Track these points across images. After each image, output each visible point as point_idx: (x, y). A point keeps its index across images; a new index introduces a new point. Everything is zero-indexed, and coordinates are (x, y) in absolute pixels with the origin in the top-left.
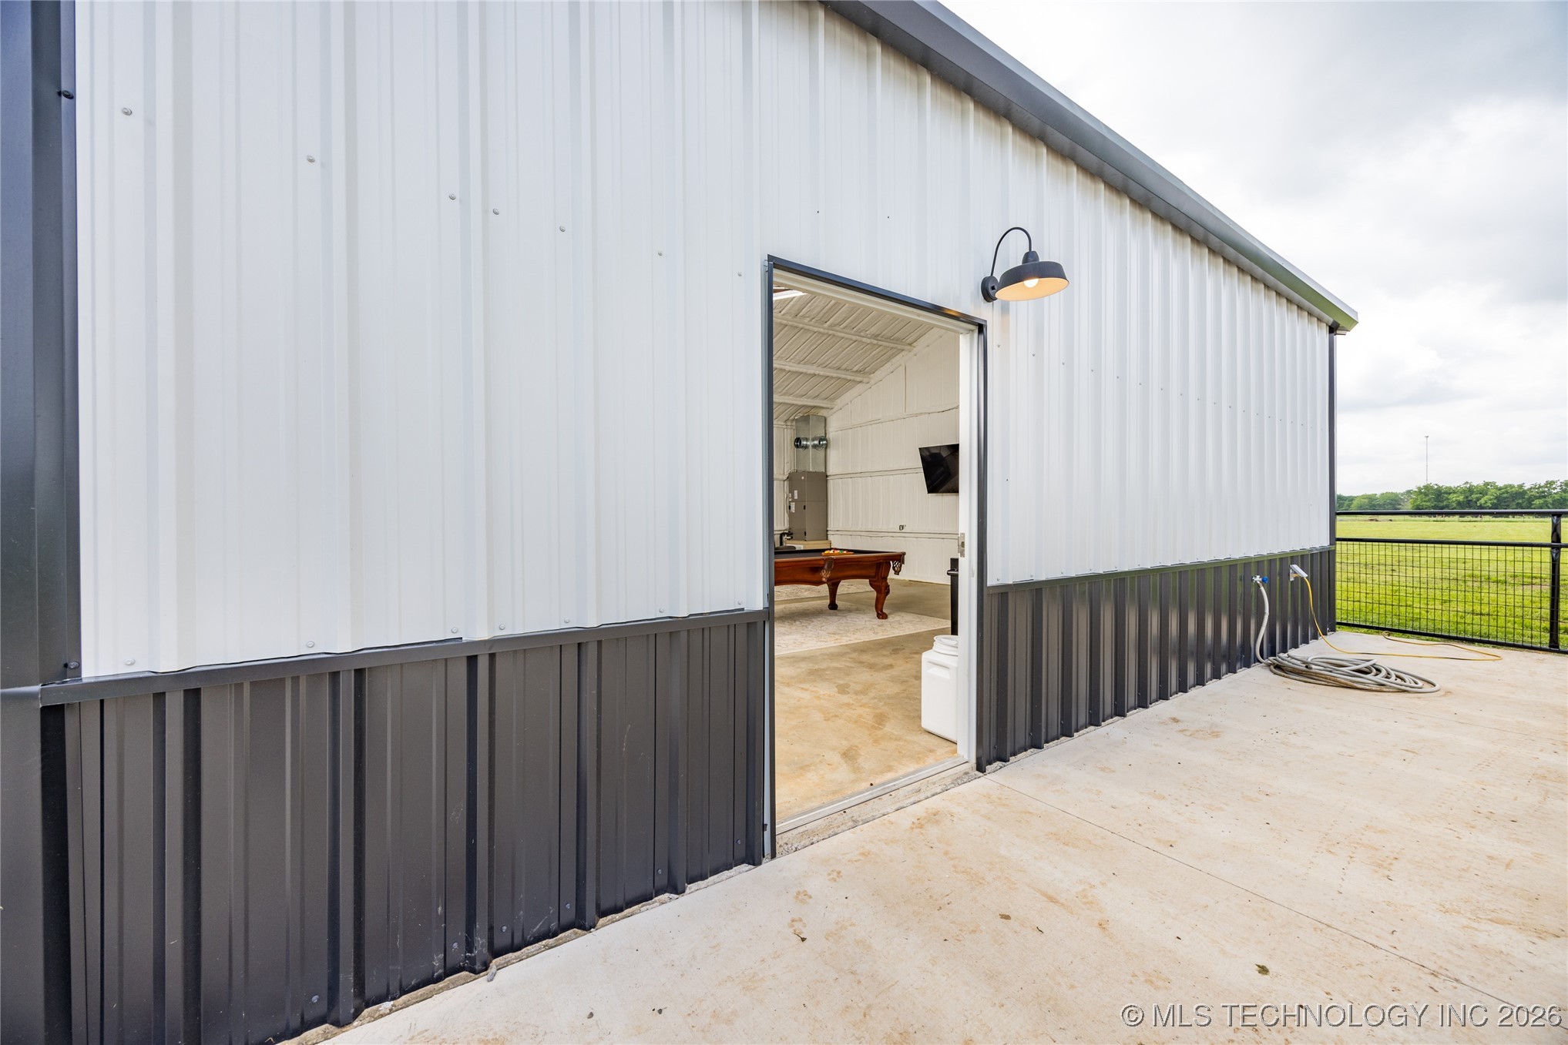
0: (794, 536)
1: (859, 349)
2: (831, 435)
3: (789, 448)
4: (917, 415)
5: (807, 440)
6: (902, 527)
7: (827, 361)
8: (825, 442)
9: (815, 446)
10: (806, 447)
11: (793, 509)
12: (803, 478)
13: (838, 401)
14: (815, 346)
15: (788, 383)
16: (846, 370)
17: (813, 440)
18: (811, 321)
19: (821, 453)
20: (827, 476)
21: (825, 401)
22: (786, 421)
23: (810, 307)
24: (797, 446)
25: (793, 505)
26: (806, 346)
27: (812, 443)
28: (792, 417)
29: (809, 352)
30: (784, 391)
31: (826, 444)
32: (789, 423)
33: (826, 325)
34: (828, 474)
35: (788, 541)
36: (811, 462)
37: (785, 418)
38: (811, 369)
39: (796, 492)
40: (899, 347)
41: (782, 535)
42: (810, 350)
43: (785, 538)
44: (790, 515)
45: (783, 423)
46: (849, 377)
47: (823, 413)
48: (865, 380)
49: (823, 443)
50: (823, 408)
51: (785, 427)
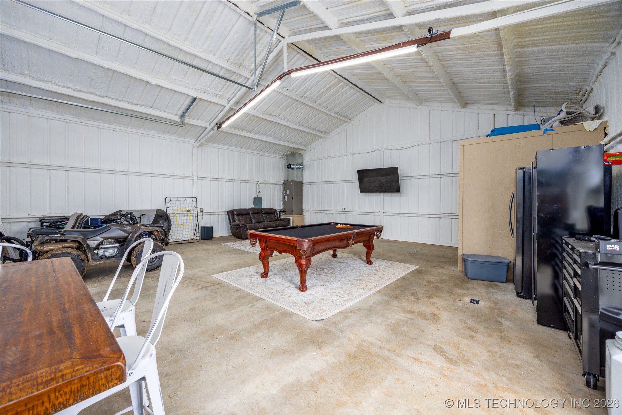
0: (286, 212)
1: (327, 119)
2: (304, 164)
3: (283, 169)
4: (352, 154)
5: (294, 165)
6: (344, 209)
7: (310, 124)
8: (302, 167)
9: (298, 168)
10: (293, 169)
11: (286, 199)
12: (292, 184)
13: (309, 147)
14: (307, 115)
15: (288, 135)
16: (318, 130)
17: (297, 165)
18: (309, 100)
19: (300, 172)
20: (303, 183)
21: (303, 146)
22: (282, 156)
23: (311, 91)
24: (288, 168)
25: (286, 197)
26: (302, 115)
27: (297, 167)
28: (286, 154)
29: (303, 118)
30: (285, 139)
31: (303, 168)
32: (284, 157)
33: (315, 104)
34: (303, 182)
35: (283, 215)
36: (295, 176)
37: (283, 154)
38: (302, 129)
39: (288, 191)
40: (346, 120)
41: (280, 212)
42: (304, 117)
43: (281, 213)
44: (284, 202)
45: (281, 157)
46: (319, 134)
47: (301, 152)
48: (325, 136)
49: (301, 168)
50: (302, 149)
51: (282, 158)
